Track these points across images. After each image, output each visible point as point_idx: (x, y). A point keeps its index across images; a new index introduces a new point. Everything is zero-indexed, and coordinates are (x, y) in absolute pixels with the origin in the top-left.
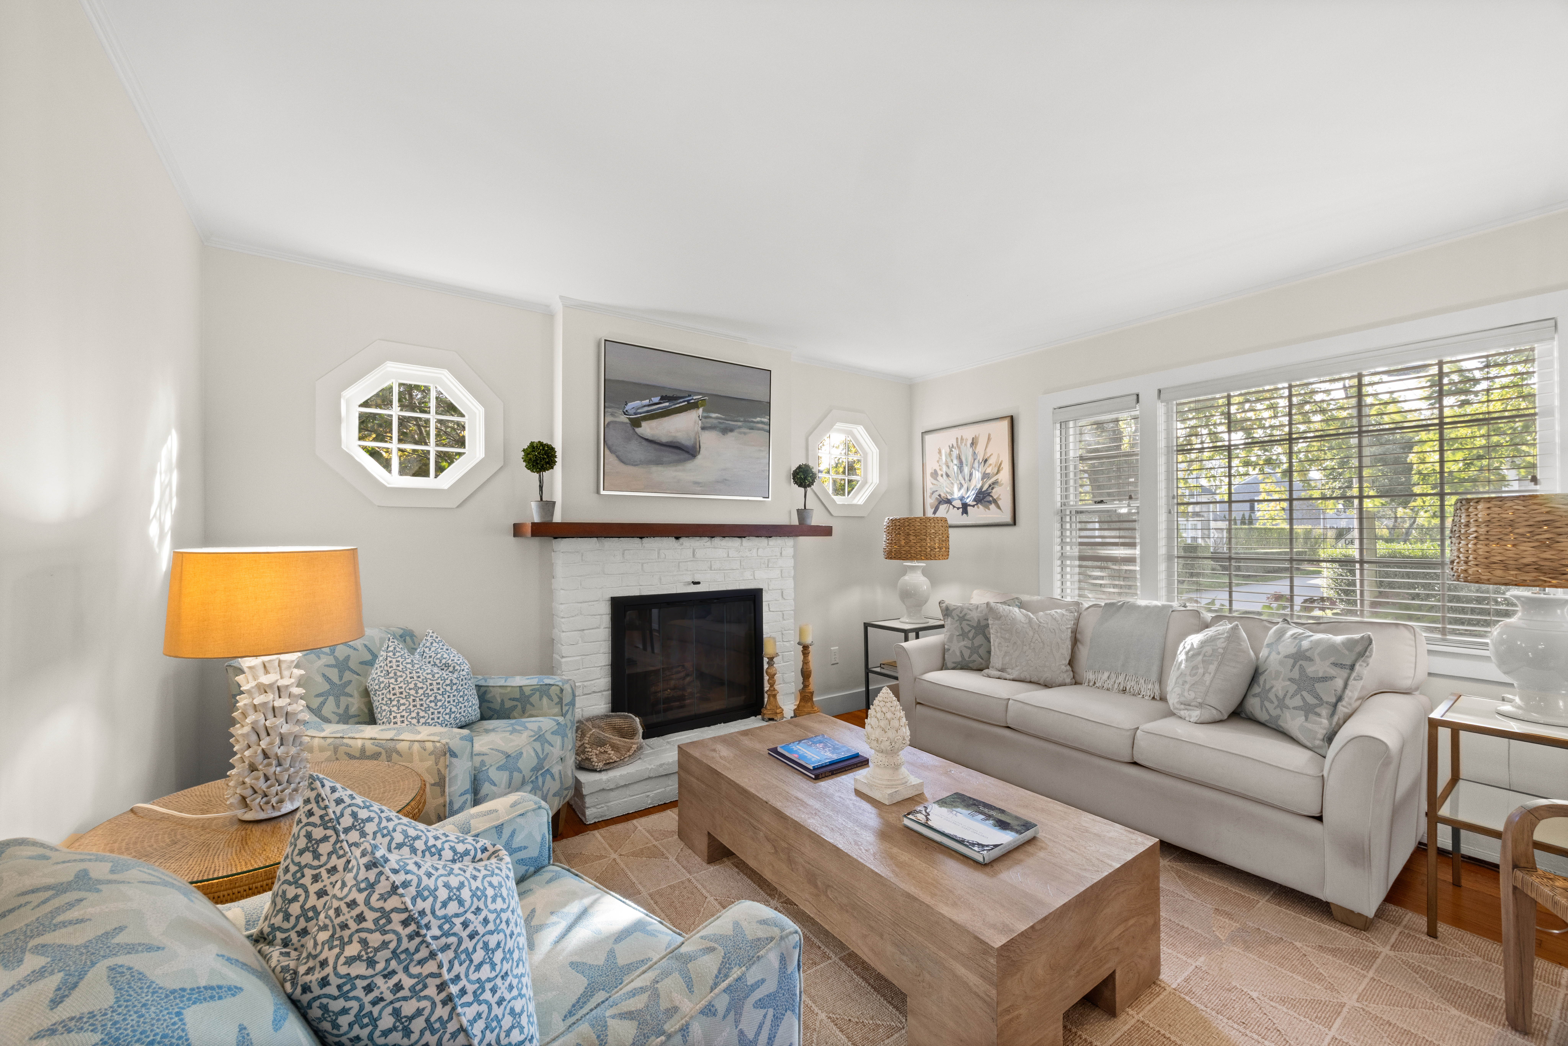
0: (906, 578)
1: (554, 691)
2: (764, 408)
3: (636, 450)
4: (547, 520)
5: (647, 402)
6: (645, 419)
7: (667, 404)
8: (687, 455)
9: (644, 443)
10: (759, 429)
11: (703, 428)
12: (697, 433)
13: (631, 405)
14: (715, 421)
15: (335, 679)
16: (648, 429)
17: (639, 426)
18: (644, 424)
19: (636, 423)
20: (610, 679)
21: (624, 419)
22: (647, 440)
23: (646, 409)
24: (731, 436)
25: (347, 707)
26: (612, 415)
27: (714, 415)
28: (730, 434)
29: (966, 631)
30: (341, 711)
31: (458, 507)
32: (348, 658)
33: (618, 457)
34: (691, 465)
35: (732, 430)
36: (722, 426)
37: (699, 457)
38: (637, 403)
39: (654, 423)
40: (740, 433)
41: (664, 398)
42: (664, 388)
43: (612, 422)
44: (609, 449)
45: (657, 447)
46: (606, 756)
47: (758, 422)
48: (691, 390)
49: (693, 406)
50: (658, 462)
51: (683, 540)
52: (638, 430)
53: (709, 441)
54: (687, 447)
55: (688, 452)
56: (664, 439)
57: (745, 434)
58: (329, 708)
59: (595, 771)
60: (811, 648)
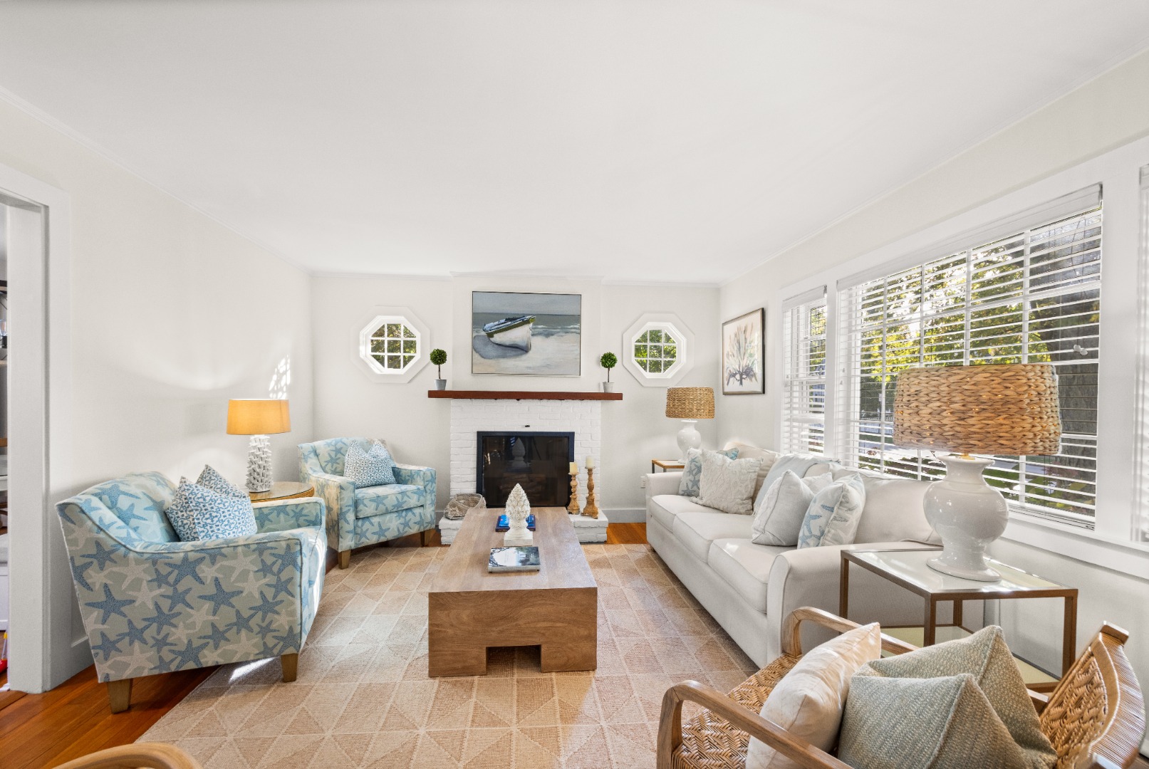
0: (683, 431)
1: (422, 473)
2: (576, 319)
3: (490, 350)
4: (442, 389)
5: (497, 323)
6: (496, 332)
7: (510, 323)
8: (522, 352)
9: (496, 346)
10: (572, 332)
11: (533, 335)
12: (529, 338)
13: (487, 326)
14: (542, 330)
15: (333, 456)
16: (498, 338)
17: (492, 337)
18: (495, 335)
19: (490, 335)
20: (475, 475)
21: (483, 333)
22: (497, 344)
23: (497, 327)
24: (552, 338)
25: (336, 468)
26: (477, 332)
27: (540, 327)
28: (551, 337)
29: (693, 469)
30: (333, 469)
31: (409, 382)
32: (341, 448)
33: (480, 355)
34: (525, 357)
35: (552, 335)
36: (546, 333)
37: (530, 352)
38: (492, 324)
39: (501, 335)
40: (559, 336)
41: (508, 320)
42: (507, 314)
43: (477, 336)
44: (475, 350)
45: (504, 348)
46: (454, 513)
47: (571, 328)
48: (524, 313)
49: (527, 322)
50: (504, 357)
51: (522, 401)
52: (491, 339)
53: (538, 343)
54: (522, 347)
55: (522, 350)
56: (508, 343)
57: (562, 336)
58: (329, 467)
59: (449, 519)
60: (594, 471)
